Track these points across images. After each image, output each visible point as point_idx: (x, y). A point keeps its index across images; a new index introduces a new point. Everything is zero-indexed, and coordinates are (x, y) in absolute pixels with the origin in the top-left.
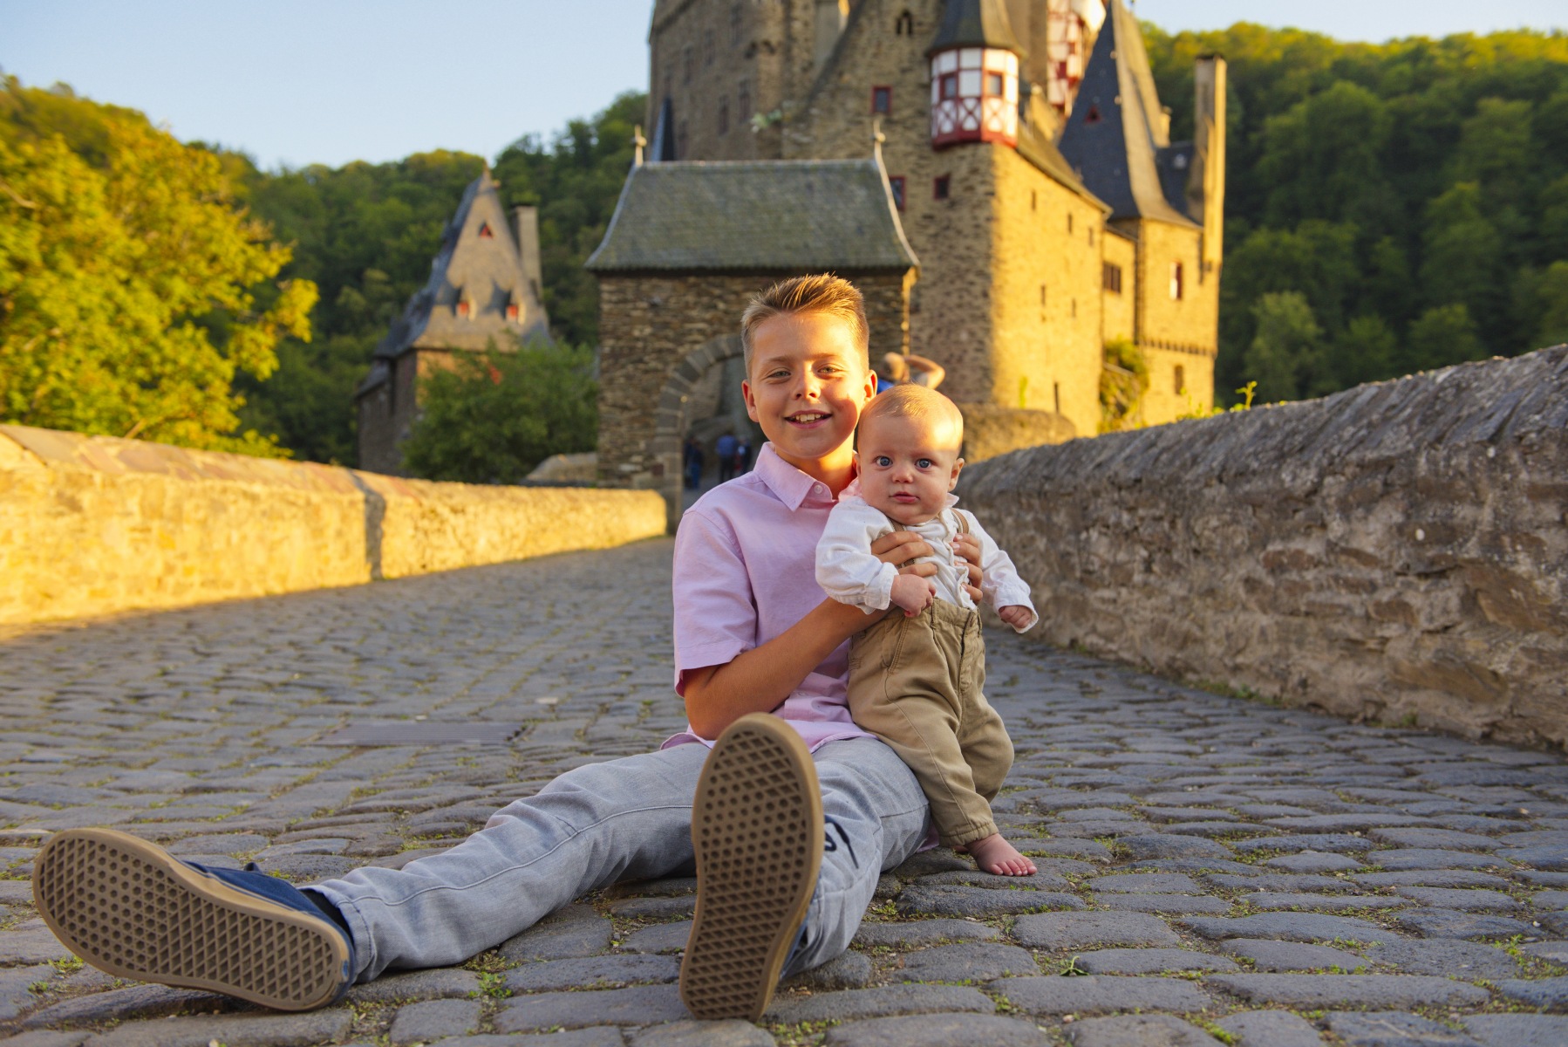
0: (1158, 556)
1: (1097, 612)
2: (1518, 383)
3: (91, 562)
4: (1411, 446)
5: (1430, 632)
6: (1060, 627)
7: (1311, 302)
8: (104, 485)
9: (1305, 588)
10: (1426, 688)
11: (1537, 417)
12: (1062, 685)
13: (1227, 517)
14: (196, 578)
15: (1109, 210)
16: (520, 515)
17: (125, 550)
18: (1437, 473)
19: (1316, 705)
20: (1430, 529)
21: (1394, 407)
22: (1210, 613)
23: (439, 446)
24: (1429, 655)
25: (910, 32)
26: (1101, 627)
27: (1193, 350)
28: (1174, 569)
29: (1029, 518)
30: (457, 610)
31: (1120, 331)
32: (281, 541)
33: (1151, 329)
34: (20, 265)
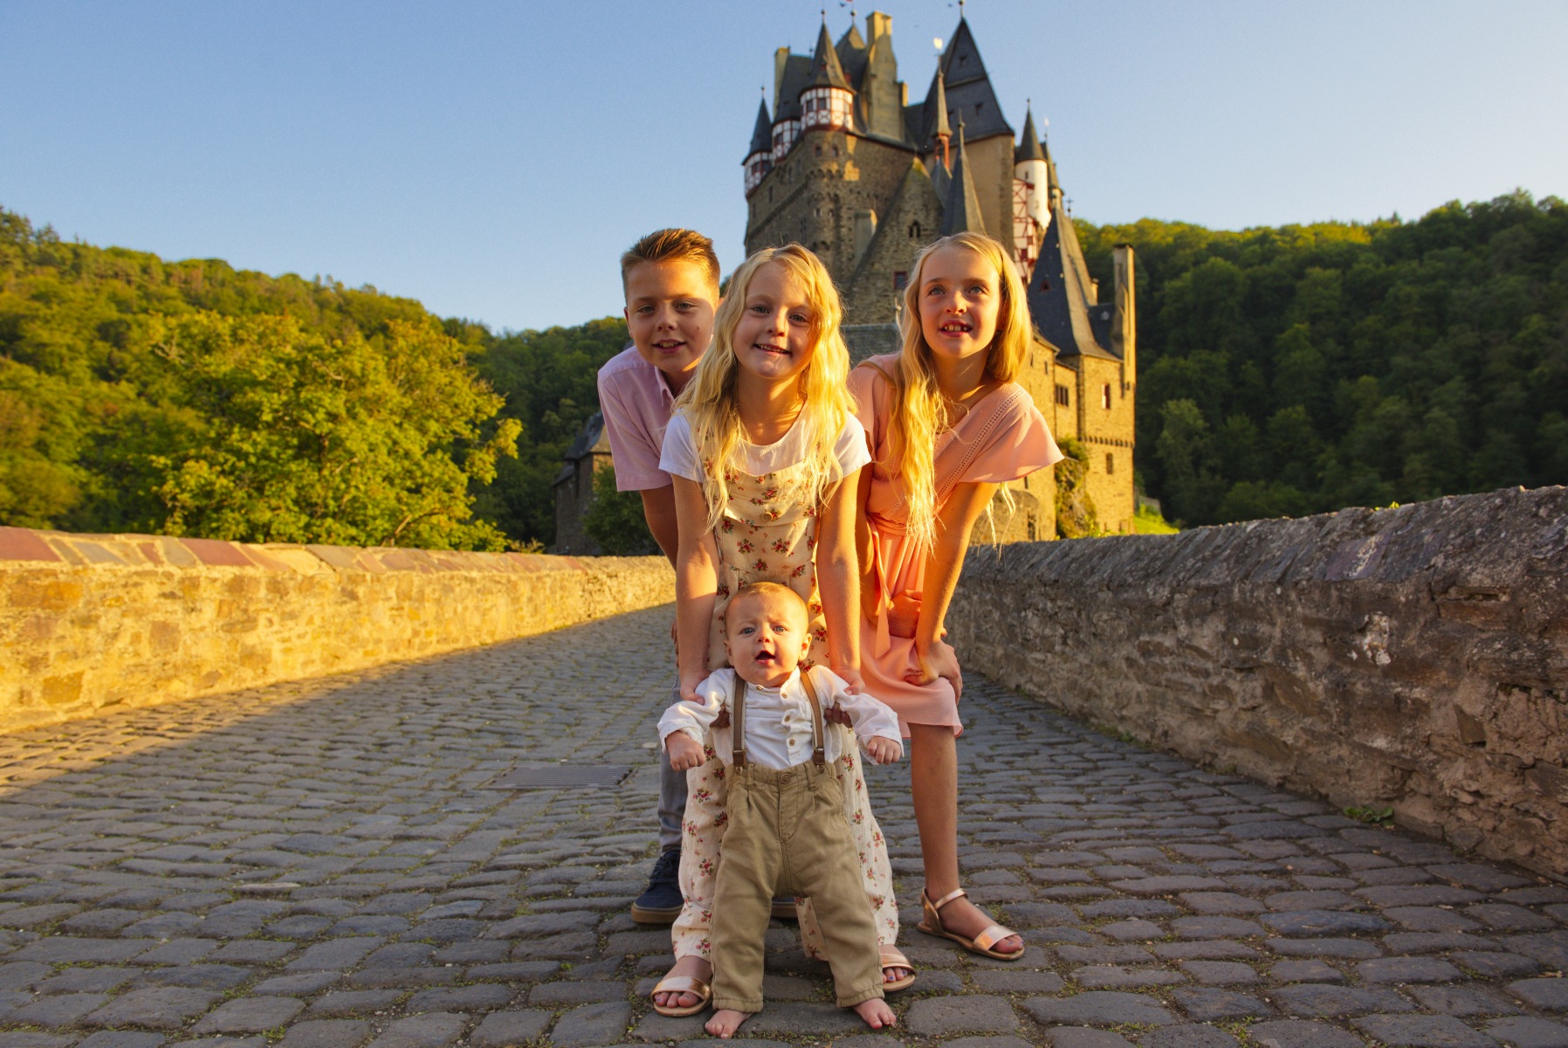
0: (1071, 634)
1: (1033, 668)
2: (1296, 540)
3: (364, 633)
4: (1229, 579)
5: (1244, 710)
6: (1009, 675)
7: (1200, 406)
8: (372, 581)
9: (1165, 669)
10: (1243, 747)
11: (1307, 569)
12: (1004, 727)
13: (1113, 614)
14: (434, 638)
15: (1058, 350)
16: (656, 576)
17: (387, 623)
18: (1245, 600)
19: (1173, 750)
20: (1242, 638)
21: (1219, 547)
22: (1104, 678)
23: (607, 519)
24: (1244, 726)
25: (919, 235)
26: (1036, 679)
27: (1118, 443)
28: (1081, 644)
29: (988, 597)
30: (604, 657)
31: (1069, 431)
32: (490, 609)
33: (1089, 429)
34: (333, 417)
